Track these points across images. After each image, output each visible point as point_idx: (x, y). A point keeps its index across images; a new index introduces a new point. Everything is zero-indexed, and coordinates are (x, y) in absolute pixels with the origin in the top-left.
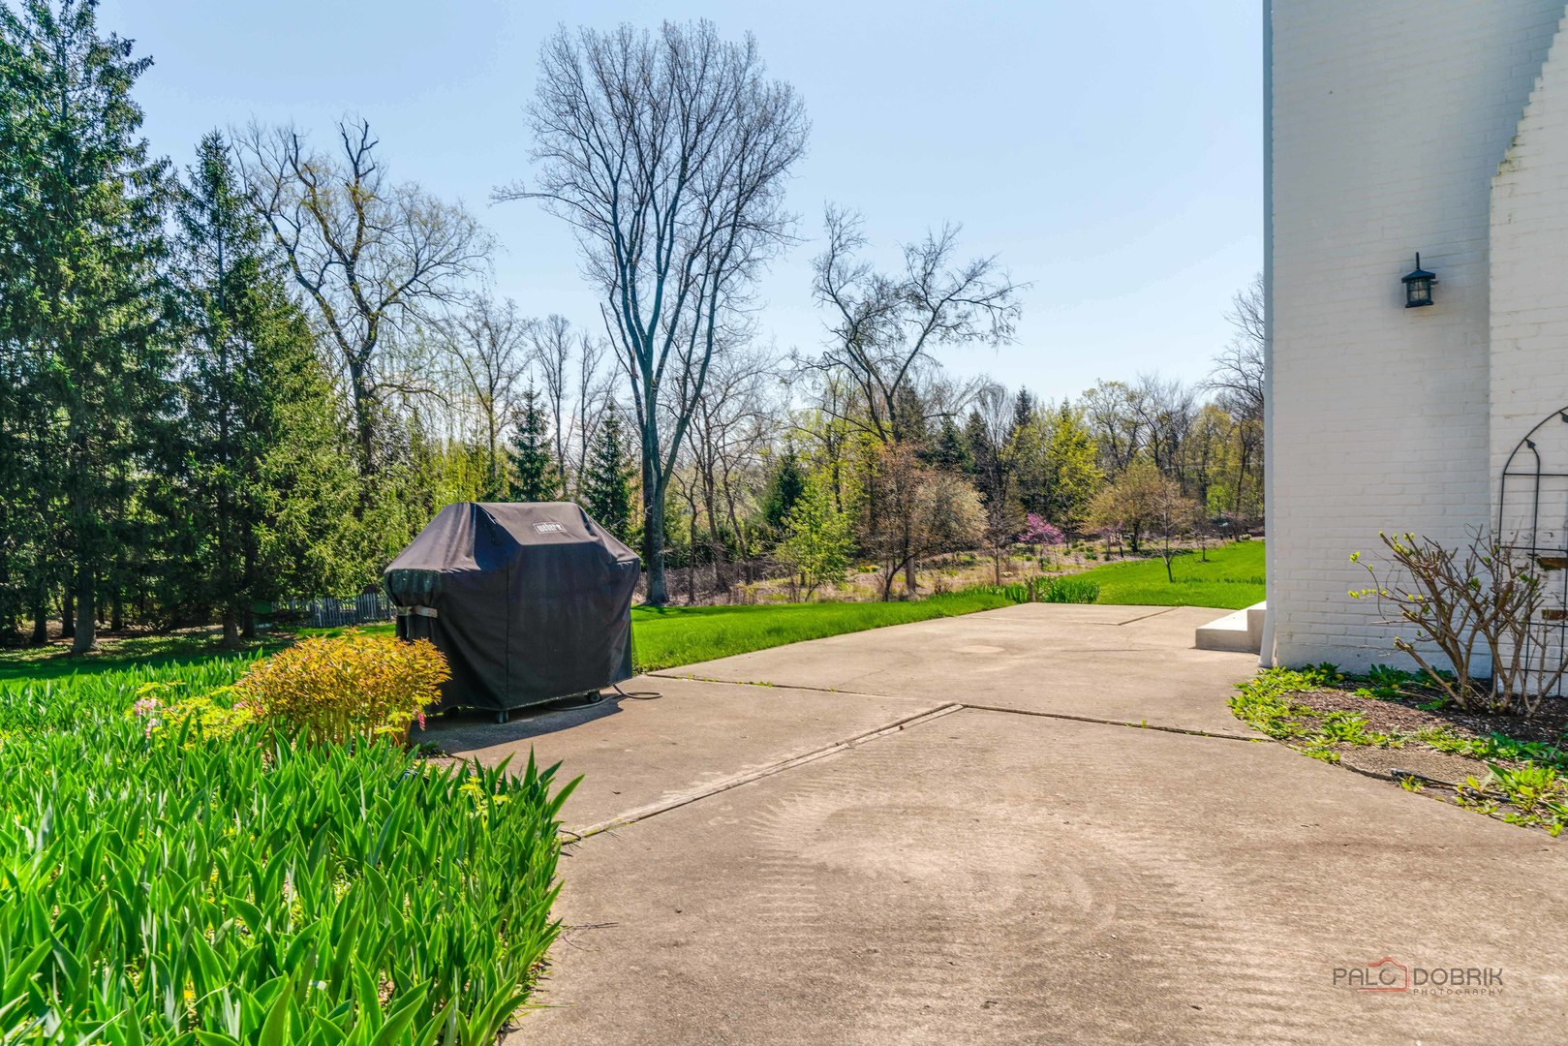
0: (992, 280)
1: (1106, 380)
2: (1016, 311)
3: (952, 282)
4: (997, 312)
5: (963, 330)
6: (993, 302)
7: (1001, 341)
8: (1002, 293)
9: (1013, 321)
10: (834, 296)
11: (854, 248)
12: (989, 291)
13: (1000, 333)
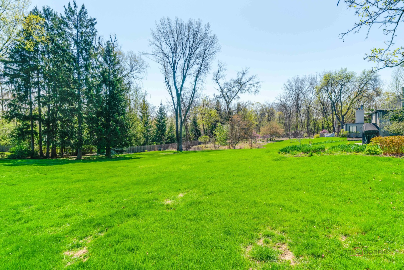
0: (255, 80)
1: (256, 102)
2: (260, 87)
3: (246, 80)
4: (256, 87)
5: (249, 91)
6: (255, 85)
7: (256, 93)
8: (258, 83)
9: (259, 89)
10: (217, 81)
11: (224, 71)
12: (254, 82)
13: (256, 92)
